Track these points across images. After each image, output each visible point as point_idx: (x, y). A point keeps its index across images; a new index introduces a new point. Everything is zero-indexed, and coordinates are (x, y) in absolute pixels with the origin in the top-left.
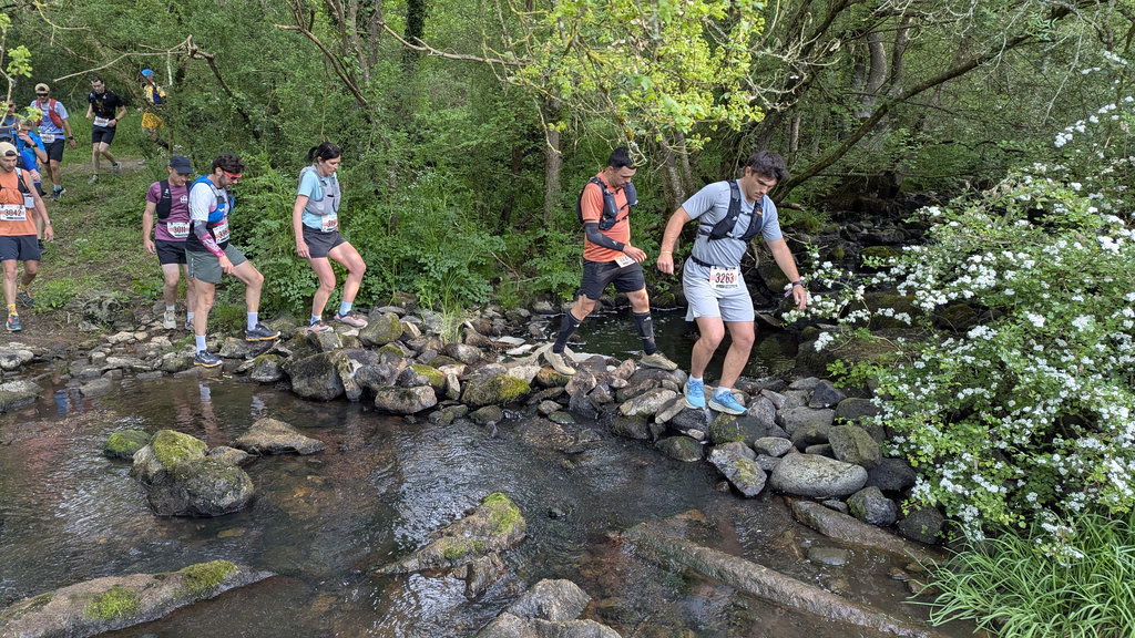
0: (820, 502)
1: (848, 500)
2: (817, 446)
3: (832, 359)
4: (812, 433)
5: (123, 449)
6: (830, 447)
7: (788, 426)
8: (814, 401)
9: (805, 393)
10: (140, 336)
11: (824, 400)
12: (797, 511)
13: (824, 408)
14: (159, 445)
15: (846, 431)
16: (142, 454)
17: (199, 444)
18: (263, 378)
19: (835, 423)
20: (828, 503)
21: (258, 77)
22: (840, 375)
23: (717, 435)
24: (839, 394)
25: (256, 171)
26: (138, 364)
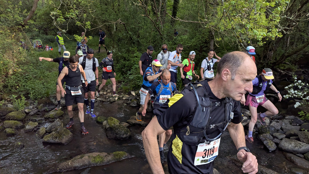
0: (295, 154)
1: (305, 155)
2: (294, 137)
3: (300, 111)
4: (292, 133)
5: (100, 121)
6: (299, 138)
7: (284, 130)
8: (293, 123)
9: (290, 121)
10: (105, 93)
11: (297, 123)
12: (287, 156)
13: (297, 125)
14: (109, 121)
15: (304, 133)
16: (105, 123)
17: (118, 121)
18: (133, 105)
19: (300, 130)
20: (298, 155)
21: (135, 28)
22: (302, 116)
23: (261, 131)
24: (302, 121)
25: (133, 52)
26: (104, 100)
